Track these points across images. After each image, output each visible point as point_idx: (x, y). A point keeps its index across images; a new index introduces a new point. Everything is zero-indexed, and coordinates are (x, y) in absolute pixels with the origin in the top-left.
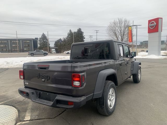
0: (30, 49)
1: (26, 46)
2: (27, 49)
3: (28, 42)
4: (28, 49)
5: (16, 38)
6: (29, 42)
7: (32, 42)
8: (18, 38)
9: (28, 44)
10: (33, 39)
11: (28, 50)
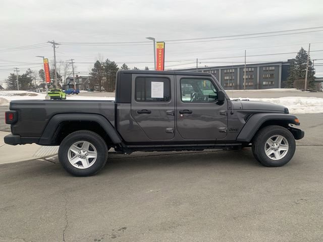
0: (273, 83)
1: (267, 78)
2: (267, 83)
3: (271, 68)
4: (270, 83)
5: (244, 64)
6: (273, 68)
7: (280, 69)
8: (247, 64)
9: (272, 72)
10: (282, 63)
11: (270, 85)
